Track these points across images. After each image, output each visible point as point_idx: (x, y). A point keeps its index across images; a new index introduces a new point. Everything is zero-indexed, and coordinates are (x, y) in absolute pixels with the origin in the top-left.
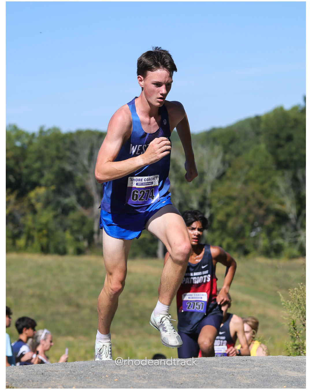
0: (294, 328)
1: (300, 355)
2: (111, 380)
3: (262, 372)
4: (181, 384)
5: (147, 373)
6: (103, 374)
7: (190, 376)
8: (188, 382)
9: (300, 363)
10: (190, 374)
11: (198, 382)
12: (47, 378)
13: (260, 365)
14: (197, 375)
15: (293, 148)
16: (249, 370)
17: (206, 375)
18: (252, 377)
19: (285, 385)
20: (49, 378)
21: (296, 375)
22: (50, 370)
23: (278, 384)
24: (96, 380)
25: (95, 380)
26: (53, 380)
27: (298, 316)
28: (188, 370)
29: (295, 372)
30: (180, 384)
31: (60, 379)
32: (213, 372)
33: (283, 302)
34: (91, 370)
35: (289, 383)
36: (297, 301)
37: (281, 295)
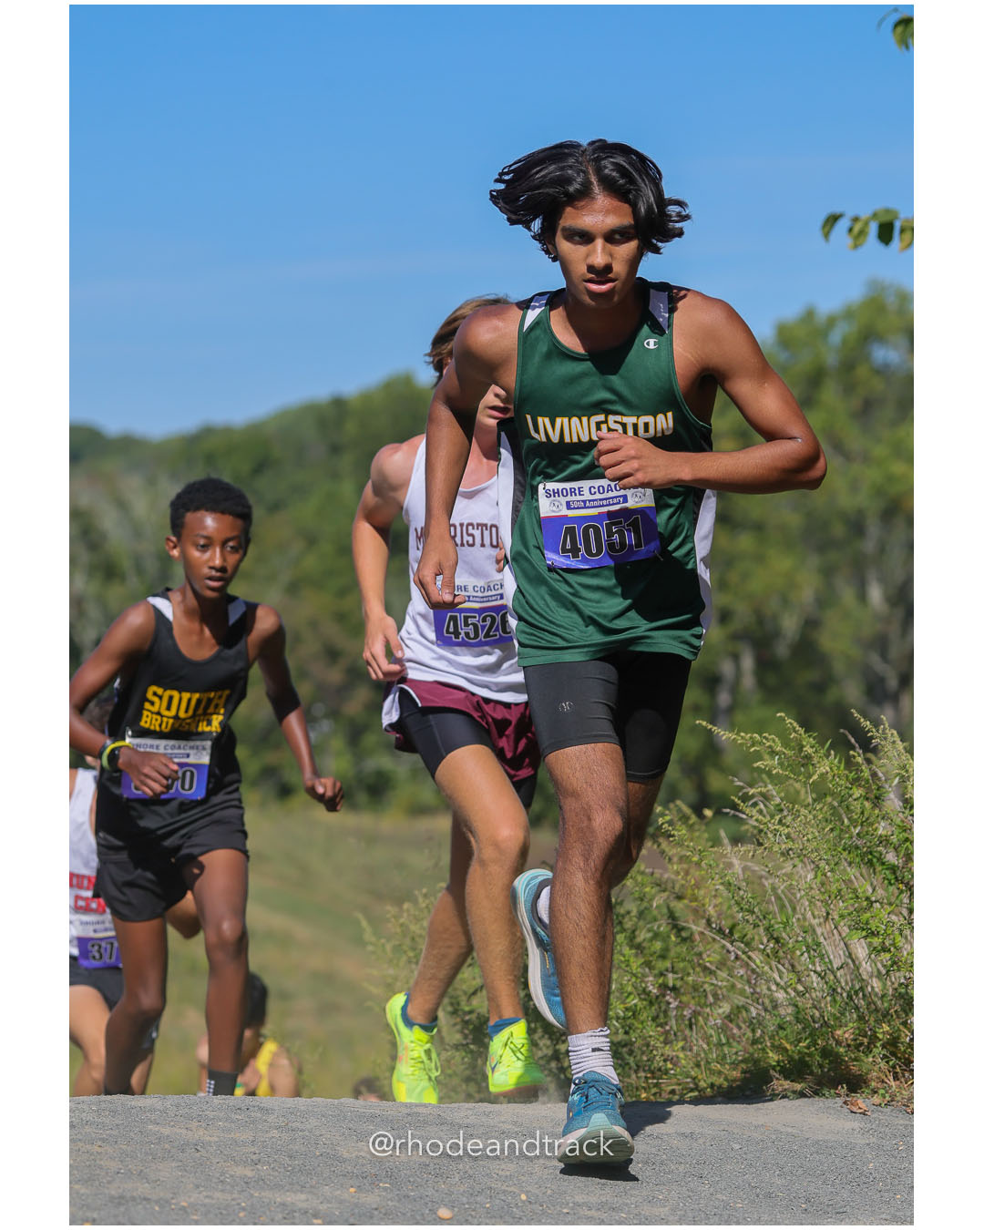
3: (290, 1146)
7: (79, 1150)
10: (80, 1144)
11: (101, 1167)
13: (287, 1124)
14: (100, 1146)
16: (251, 1138)
17: (124, 1147)
18: (261, 1160)
19: (352, 1187)
23: (333, 1182)
32: (147, 1140)
33: (371, 944)
35: (365, 1180)
36: (408, 942)
37: (364, 924)
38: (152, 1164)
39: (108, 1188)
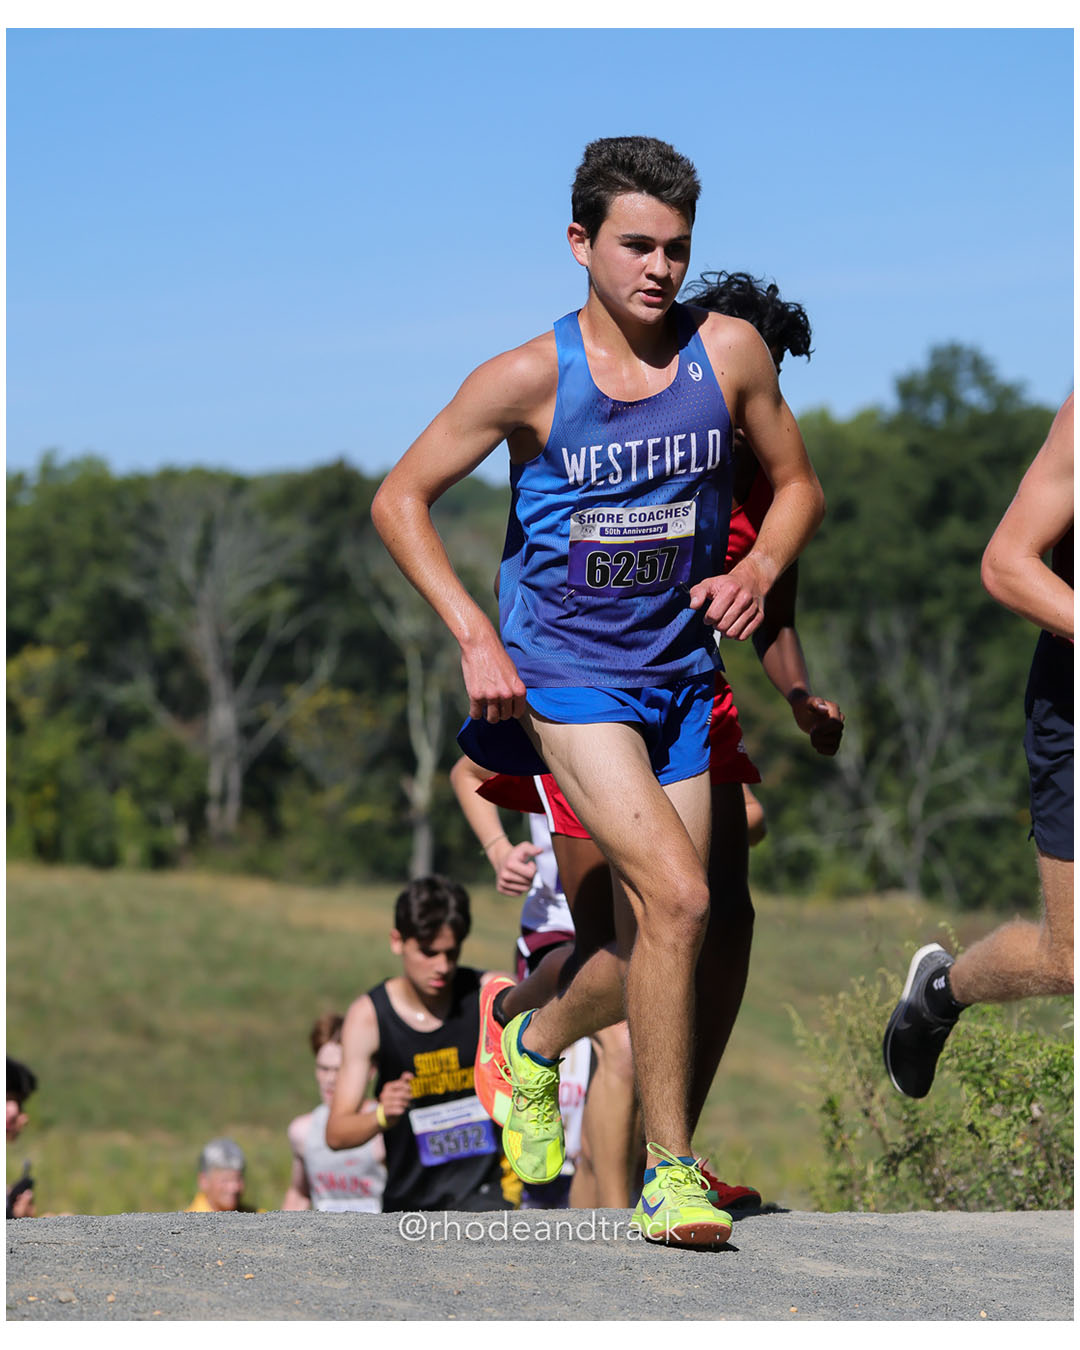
0: (836, 1123)
1: (851, 1208)
2: (233, 1277)
3: (723, 1263)
4: (459, 1293)
5: (351, 1257)
6: (207, 1255)
7: (490, 1270)
8: (482, 1287)
9: (846, 1234)
10: (491, 1264)
11: (514, 1289)
12: (27, 1264)
14: (513, 1266)
15: (858, 544)
17: (538, 1266)
18: (691, 1278)
19: (792, 1305)
20: (33, 1264)
21: (833, 1274)
22: (35, 1240)
23: (771, 1301)
24: (185, 1276)
25: (182, 1275)
26: (44, 1273)
27: (849, 1083)
28: (484, 1250)
29: (828, 1263)
30: (455, 1293)
31: (67, 1270)
32: (564, 1258)
33: (802, 1038)
34: (170, 1243)
35: (807, 1299)
36: (844, 1035)
37: (794, 1015)
38: (572, 1285)
39: (523, 1311)
